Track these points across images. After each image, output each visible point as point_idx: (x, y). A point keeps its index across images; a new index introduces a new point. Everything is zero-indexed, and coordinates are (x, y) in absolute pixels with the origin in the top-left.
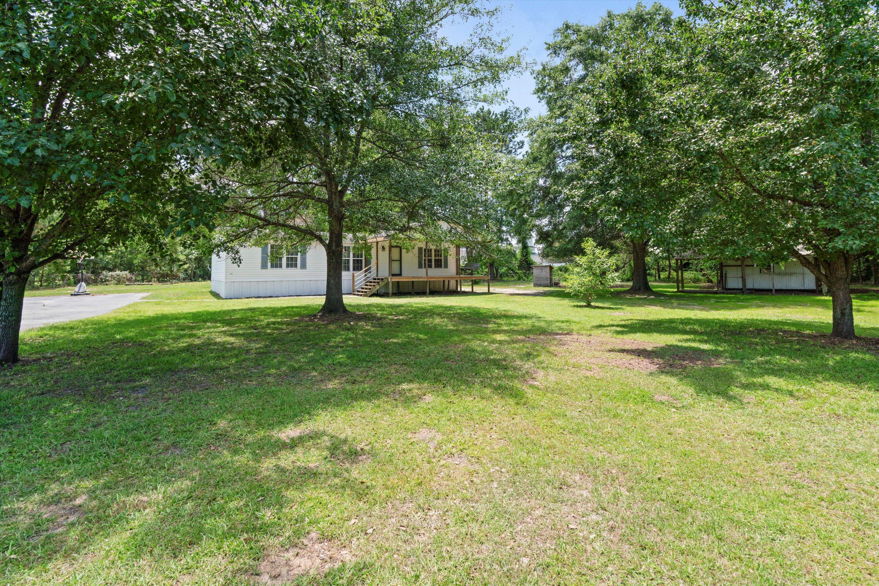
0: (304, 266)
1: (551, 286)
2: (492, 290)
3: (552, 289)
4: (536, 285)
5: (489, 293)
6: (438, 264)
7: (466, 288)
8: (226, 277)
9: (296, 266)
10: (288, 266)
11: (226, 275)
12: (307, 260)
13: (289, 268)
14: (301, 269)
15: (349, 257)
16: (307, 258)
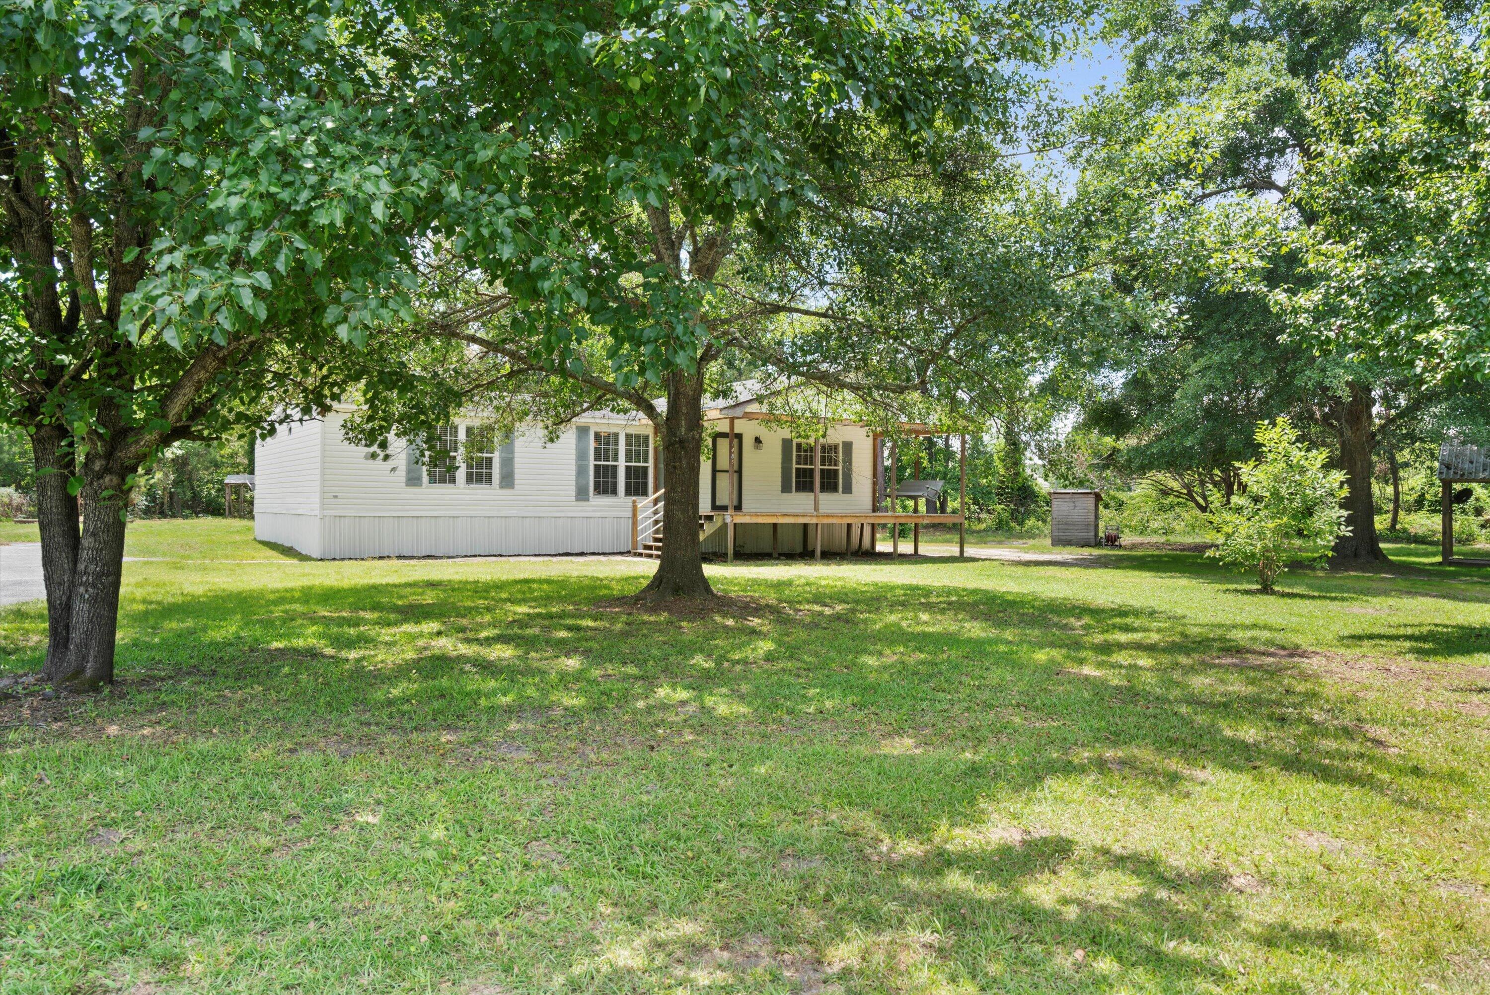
0: (508, 481)
1: (1098, 544)
2: (970, 551)
3: (1096, 552)
4: (1059, 541)
5: (961, 558)
6: (830, 483)
7: (884, 546)
8: (322, 504)
9: (489, 479)
10: (469, 478)
11: (323, 498)
12: (516, 466)
13: (474, 486)
14: (501, 487)
15: (616, 459)
16: (516, 460)
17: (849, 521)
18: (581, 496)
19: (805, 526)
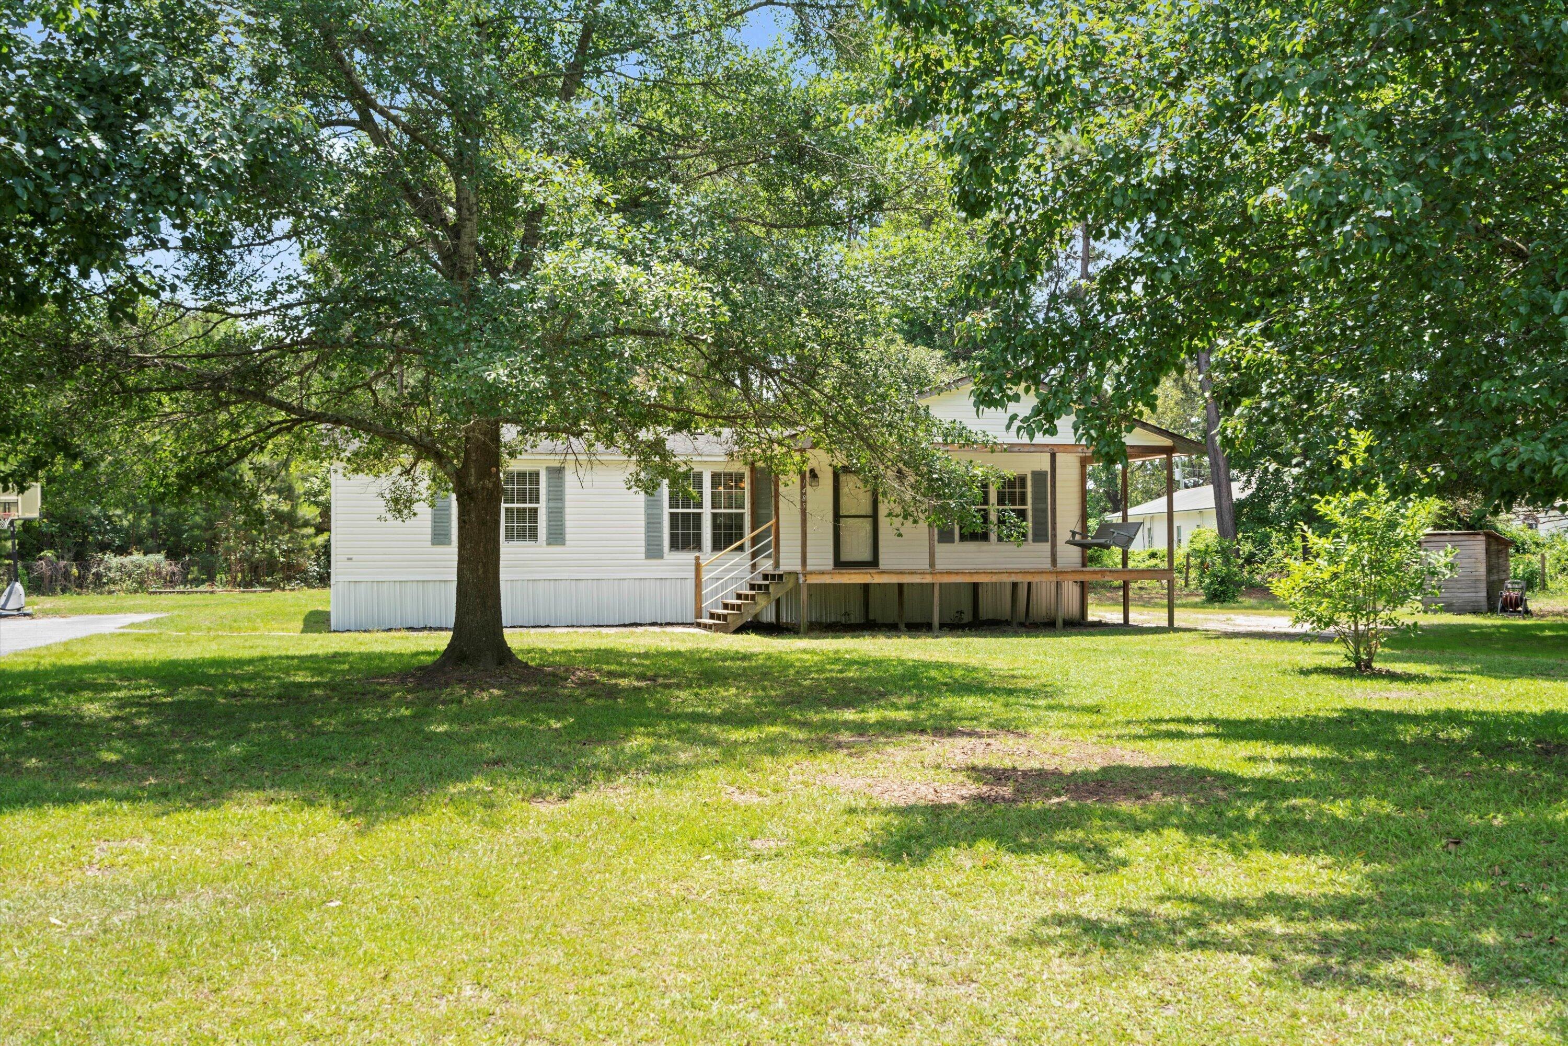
0: (557, 536)
1: (1489, 610)
5: (1171, 628)
8: (335, 568)
9: (533, 534)
10: (508, 534)
12: (567, 517)
13: (515, 543)
14: (549, 544)
15: (699, 505)
16: (567, 510)
17: (1014, 578)
18: (653, 551)
19: (976, 586)
